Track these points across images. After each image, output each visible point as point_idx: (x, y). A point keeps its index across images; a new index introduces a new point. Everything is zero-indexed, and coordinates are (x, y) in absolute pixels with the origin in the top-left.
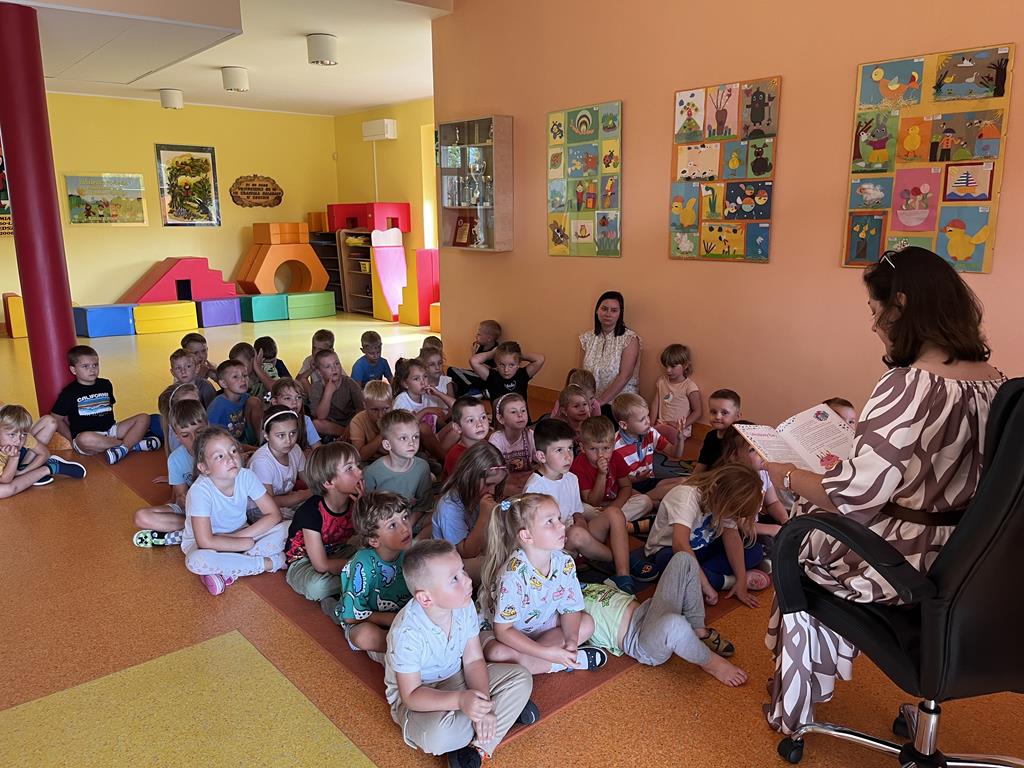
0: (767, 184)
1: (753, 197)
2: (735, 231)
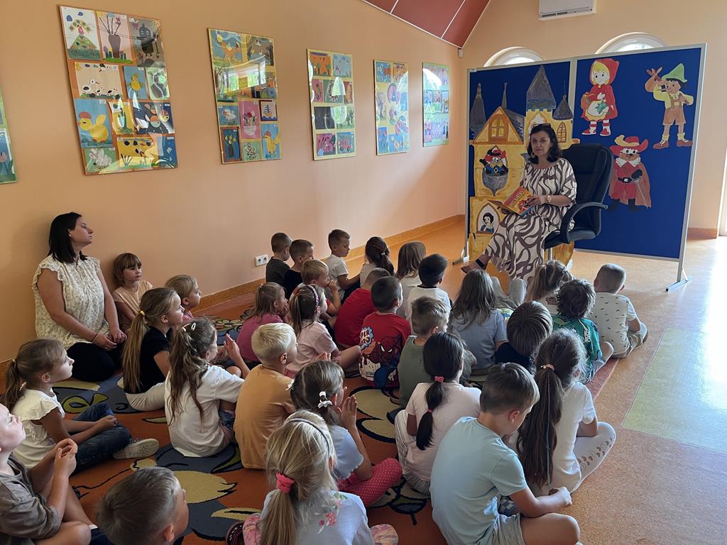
0: (166, 105)
2: (149, 144)
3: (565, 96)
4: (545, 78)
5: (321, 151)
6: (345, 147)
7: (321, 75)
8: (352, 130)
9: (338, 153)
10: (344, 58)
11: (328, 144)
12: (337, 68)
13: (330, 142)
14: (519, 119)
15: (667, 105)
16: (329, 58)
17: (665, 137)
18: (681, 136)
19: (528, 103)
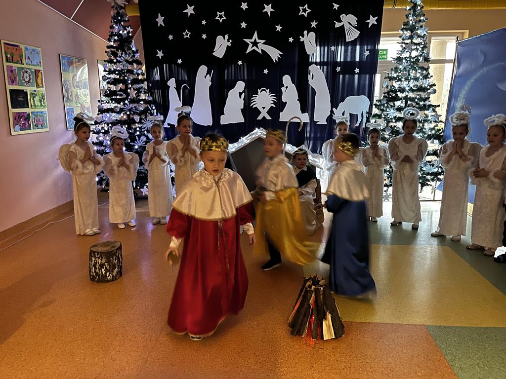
5: (17, 127)
6: (40, 124)
7: (14, 63)
8: (45, 110)
9: (33, 129)
10: (34, 50)
11: (23, 121)
12: (29, 58)
13: (25, 120)
16: (21, 50)
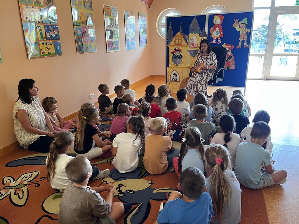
0: (56, 26)
1: (53, 31)
2: (51, 45)
3: (204, 28)
4: (197, 21)
5: (109, 48)
6: (117, 47)
7: (108, 16)
8: (119, 40)
10: (115, 9)
11: (111, 46)
12: (113, 13)
14: (187, 37)
15: (241, 33)
16: (110, 8)
17: (240, 44)
18: (245, 44)
19: (190, 30)
